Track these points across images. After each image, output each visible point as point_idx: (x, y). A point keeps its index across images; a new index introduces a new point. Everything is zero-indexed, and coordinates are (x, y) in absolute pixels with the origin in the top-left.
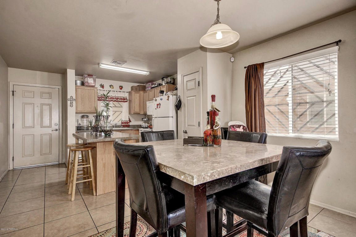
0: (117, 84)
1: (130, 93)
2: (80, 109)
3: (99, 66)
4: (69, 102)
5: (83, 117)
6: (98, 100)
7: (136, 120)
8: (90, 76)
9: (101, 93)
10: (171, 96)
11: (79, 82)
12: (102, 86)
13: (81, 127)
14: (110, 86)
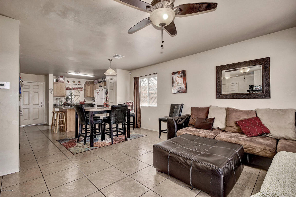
0: (77, 81)
1: (85, 85)
2: (55, 95)
3: (67, 74)
4: (50, 91)
5: (57, 99)
6: (66, 89)
7: (88, 100)
8: (61, 76)
9: (67, 86)
10: (103, 89)
11: (55, 80)
12: (68, 82)
13: (56, 104)
14: (73, 81)
